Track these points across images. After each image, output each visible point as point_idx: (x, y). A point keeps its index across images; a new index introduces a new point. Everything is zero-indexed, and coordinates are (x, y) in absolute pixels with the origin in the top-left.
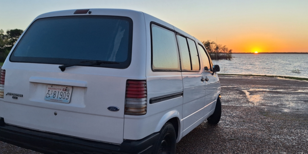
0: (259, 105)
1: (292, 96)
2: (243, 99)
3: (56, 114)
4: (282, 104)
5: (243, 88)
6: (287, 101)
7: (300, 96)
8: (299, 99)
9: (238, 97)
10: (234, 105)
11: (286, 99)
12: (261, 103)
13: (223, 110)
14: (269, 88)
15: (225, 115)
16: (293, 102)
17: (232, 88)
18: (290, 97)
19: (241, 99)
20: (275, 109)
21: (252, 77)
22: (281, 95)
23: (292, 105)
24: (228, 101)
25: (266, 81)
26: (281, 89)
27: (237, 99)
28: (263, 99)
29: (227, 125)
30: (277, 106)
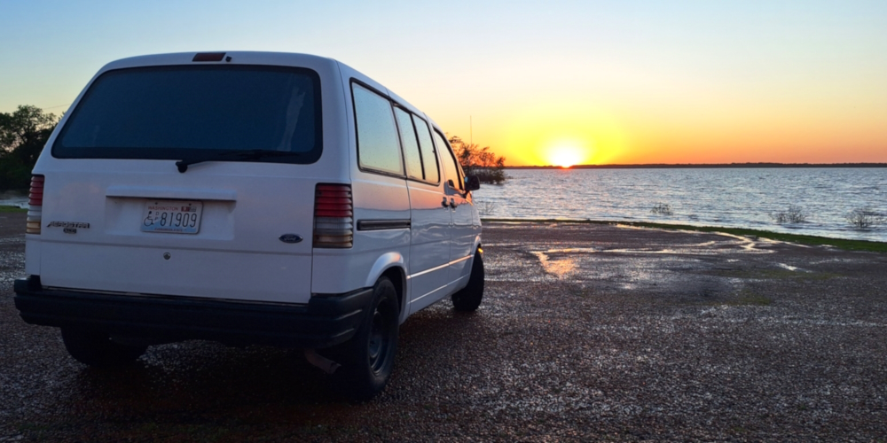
0: (568, 279)
1: (645, 260)
2: (531, 267)
3: (167, 257)
4: (620, 276)
5: (532, 247)
6: (633, 270)
7: (663, 260)
8: (662, 266)
9: (520, 265)
10: (511, 280)
11: (632, 266)
12: (573, 274)
13: (487, 288)
14: (594, 247)
15: (492, 297)
16: (646, 272)
17: (507, 247)
18: (640, 263)
19: (528, 268)
20: (603, 285)
21: (555, 225)
22: (620, 259)
23: (643, 276)
24: (498, 273)
25: (589, 232)
26: (622, 248)
27: (518, 267)
28: (577, 268)
29: (497, 312)
30: (610, 280)
